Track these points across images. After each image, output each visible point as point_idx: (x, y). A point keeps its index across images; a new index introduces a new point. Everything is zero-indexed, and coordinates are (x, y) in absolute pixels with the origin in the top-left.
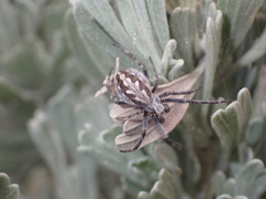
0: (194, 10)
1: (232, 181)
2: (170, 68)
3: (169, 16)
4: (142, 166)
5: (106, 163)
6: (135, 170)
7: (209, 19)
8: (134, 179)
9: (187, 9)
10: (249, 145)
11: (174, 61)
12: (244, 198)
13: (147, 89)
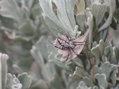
0: (83, 14)
1: (100, 68)
2: (77, 34)
3: (75, 16)
4: (70, 65)
5: (58, 65)
6: (68, 66)
7: (88, 18)
8: (68, 69)
9: (81, 14)
10: (105, 56)
11: (78, 32)
12: (104, 75)
13: (67, 43)
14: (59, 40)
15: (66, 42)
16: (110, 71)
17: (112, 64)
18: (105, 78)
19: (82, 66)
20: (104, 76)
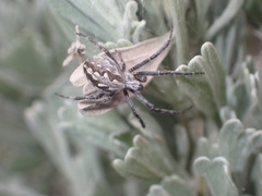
2: (132, 31)
12: (222, 159)
13: (117, 77)
14: (89, 71)
15: (112, 77)
16: (245, 152)
17: (249, 130)
18: (226, 169)
19: (158, 136)
20: (221, 164)
